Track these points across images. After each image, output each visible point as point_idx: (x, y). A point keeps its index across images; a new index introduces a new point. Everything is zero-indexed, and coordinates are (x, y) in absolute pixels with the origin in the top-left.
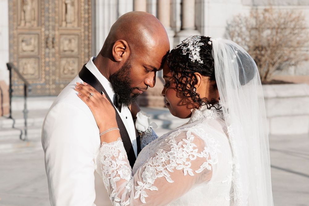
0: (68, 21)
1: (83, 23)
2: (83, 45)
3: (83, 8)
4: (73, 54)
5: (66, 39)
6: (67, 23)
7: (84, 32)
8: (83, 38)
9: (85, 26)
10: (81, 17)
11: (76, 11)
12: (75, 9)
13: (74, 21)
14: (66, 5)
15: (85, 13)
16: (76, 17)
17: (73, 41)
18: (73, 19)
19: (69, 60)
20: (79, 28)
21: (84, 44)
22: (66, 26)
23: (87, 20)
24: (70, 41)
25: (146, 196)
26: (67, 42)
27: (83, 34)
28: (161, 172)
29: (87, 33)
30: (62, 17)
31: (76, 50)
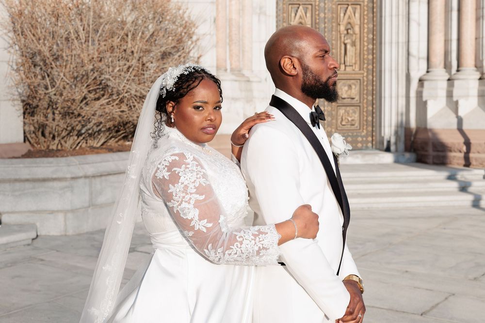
0: (348, 64)
1: (365, 66)
2: (365, 92)
3: (365, 48)
4: (354, 101)
5: (344, 85)
6: (345, 66)
7: (367, 77)
8: (365, 83)
9: (368, 70)
10: (364, 59)
11: (358, 51)
12: (356, 50)
13: (355, 64)
14: (345, 45)
15: (368, 54)
16: (358, 58)
17: (353, 87)
18: (354, 61)
19: (348, 108)
20: (362, 72)
21: (367, 90)
22: (345, 69)
23: (370, 62)
24: (350, 87)
26: (346, 88)
27: (365, 78)
29: (370, 77)
30: (340, 59)
31: (357, 98)
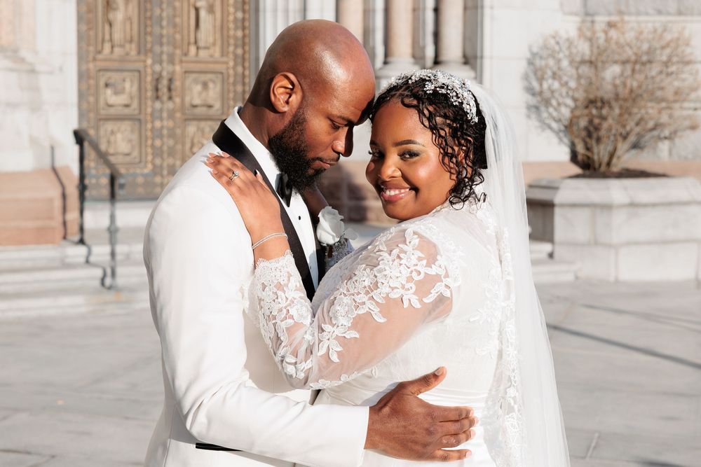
0: (201, 44)
1: (231, 49)
2: (231, 95)
3: (231, 18)
4: (212, 112)
5: (196, 81)
6: (198, 48)
7: (234, 68)
8: (231, 80)
9: (236, 56)
10: (228, 37)
11: (218, 23)
12: (215, 20)
13: (214, 44)
14: (197, 10)
15: (236, 29)
16: (218, 36)
17: (211, 85)
18: (211, 40)
19: (203, 124)
20: (225, 59)
21: (235, 91)
22: (197, 54)
23: (240, 42)
24: (205, 85)
25: (339, 349)
26: (199, 88)
27: (231, 72)
28: (364, 303)
29: (240, 69)
30: (189, 35)
31: (217, 105)
